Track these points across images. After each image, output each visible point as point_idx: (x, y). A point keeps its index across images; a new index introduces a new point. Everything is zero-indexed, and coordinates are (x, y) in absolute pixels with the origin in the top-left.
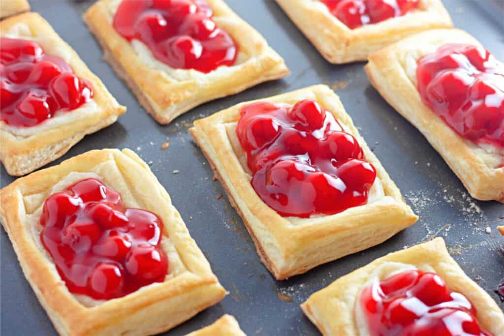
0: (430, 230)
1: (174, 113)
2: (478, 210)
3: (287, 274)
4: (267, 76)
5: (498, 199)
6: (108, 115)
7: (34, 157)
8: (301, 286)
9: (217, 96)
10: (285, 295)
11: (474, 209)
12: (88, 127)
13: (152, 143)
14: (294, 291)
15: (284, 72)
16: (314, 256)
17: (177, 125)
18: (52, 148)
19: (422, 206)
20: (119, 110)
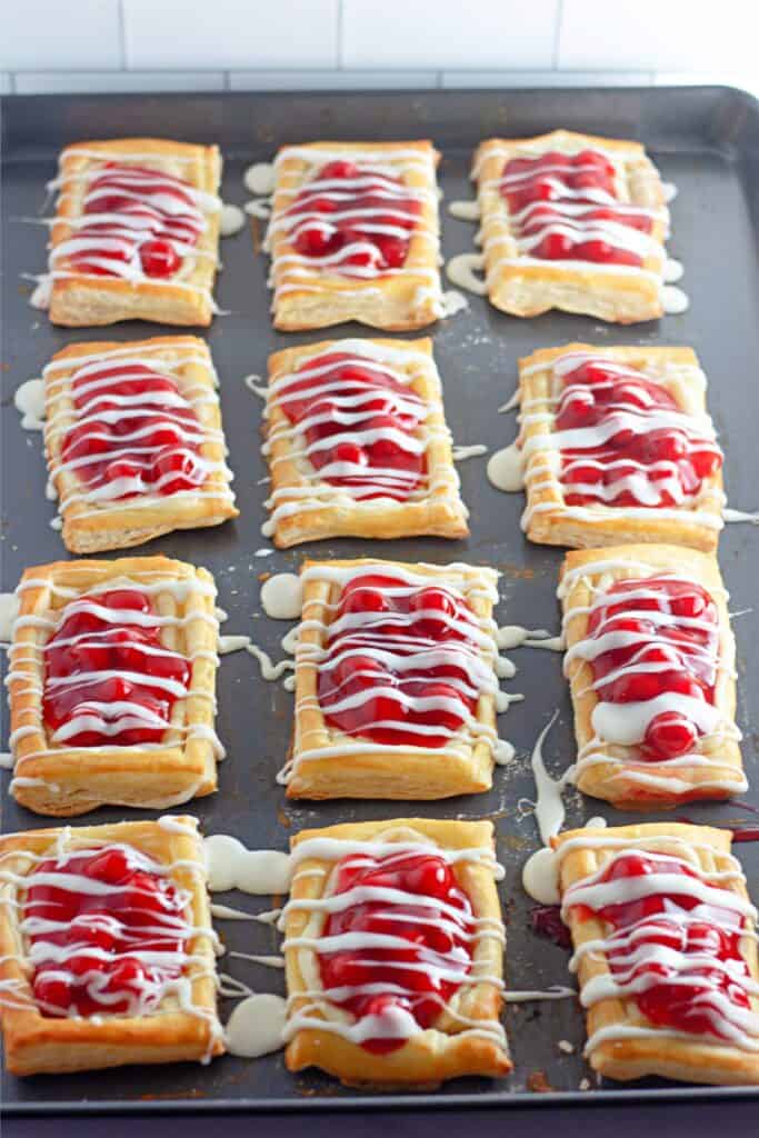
0: (506, 806)
1: (298, 538)
2: (579, 805)
3: (298, 794)
4: (437, 529)
5: (612, 801)
6: (212, 514)
7: (99, 537)
8: (312, 814)
9: (357, 534)
10: (287, 817)
11: (576, 801)
12: (179, 521)
13: (250, 567)
14: (299, 817)
15: (461, 531)
16: (340, 786)
17: (295, 553)
18: (128, 532)
19: (516, 772)
20: (228, 511)
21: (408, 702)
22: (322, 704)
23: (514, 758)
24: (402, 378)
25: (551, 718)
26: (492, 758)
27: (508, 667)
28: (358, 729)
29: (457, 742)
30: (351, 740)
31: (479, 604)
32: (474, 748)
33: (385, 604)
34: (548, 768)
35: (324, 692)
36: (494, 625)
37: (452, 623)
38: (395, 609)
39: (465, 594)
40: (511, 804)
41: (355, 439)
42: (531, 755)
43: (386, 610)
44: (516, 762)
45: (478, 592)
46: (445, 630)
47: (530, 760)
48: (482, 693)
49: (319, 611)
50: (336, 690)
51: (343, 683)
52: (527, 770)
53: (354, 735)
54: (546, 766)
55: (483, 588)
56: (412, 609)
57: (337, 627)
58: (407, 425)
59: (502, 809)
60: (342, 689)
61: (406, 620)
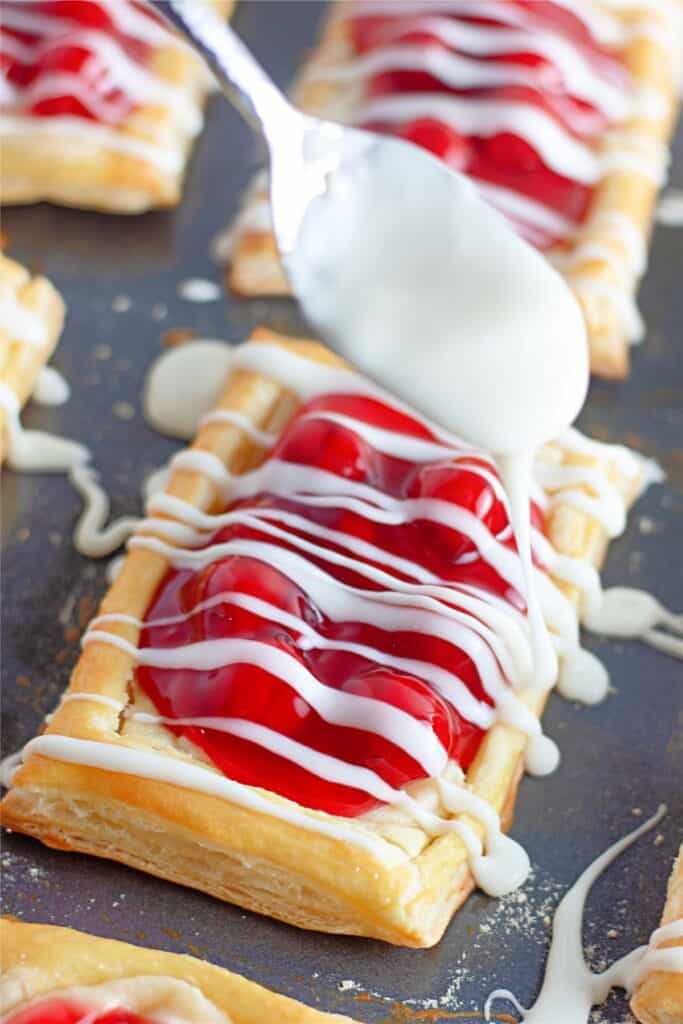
21: (313, 692)
22: (145, 640)
23: (522, 888)
24: (606, 31)
25: (641, 820)
26: (471, 875)
27: (591, 681)
28: (185, 722)
29: (395, 816)
30: (165, 740)
31: (570, 525)
32: (432, 840)
33: (361, 464)
34: (589, 935)
35: (160, 616)
36: (590, 578)
37: (489, 547)
38: (380, 482)
39: (551, 494)
40: (473, 993)
41: (459, 117)
42: (563, 893)
43: (359, 477)
44: (522, 898)
45: (579, 498)
46: (468, 558)
47: (556, 904)
48: (499, 723)
49: (228, 441)
50: (181, 618)
51: (198, 609)
52: (539, 924)
53: (177, 731)
54: (585, 928)
55: (591, 493)
56: (414, 493)
57: (250, 484)
58: (583, 123)
59: (445, 1000)
60: (192, 620)
61: (392, 512)
